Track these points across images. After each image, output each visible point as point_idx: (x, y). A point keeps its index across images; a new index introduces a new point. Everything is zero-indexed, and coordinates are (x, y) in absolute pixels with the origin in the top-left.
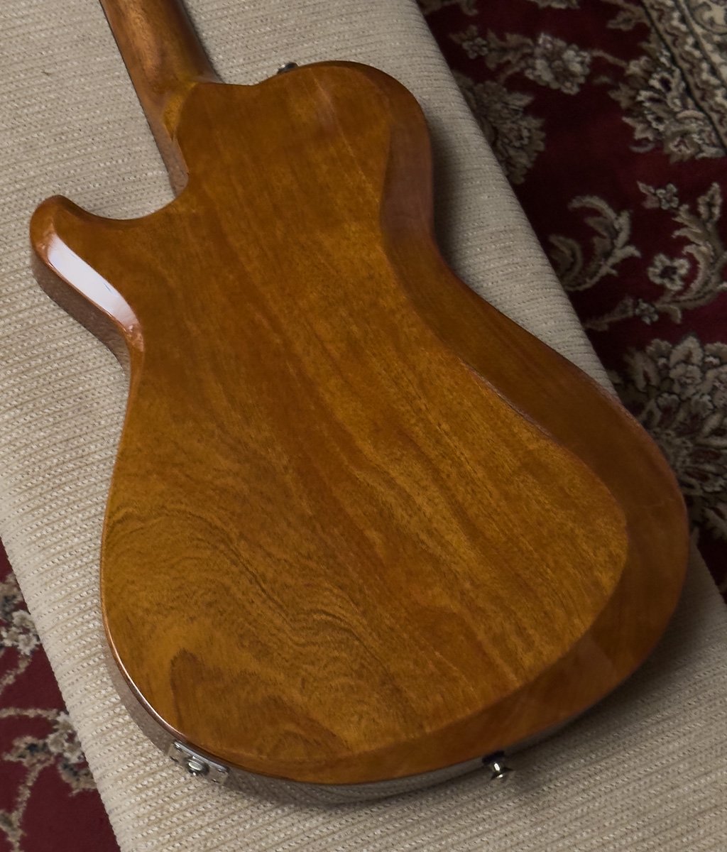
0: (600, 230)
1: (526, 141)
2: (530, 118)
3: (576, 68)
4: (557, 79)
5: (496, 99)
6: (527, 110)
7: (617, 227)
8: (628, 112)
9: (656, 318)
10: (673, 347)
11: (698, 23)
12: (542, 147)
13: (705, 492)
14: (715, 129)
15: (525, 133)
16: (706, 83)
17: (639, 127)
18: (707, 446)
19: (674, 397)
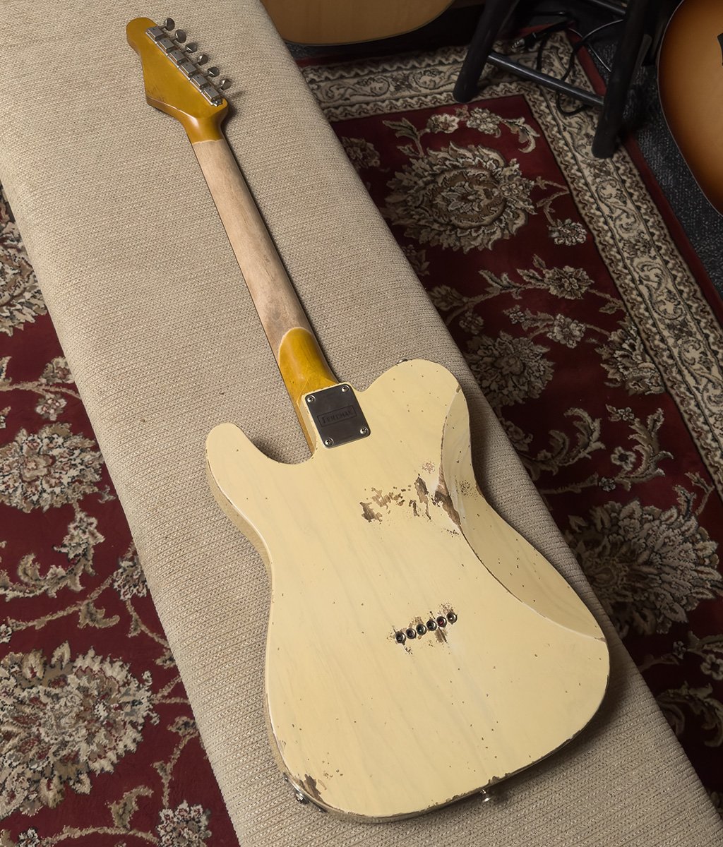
0: (582, 429)
1: (542, 373)
2: (545, 360)
3: (577, 333)
4: (565, 338)
5: (526, 348)
6: (544, 356)
7: (592, 428)
8: (606, 362)
9: (614, 487)
10: (623, 507)
11: (656, 312)
12: (551, 379)
13: (635, 600)
14: (661, 375)
15: (542, 368)
16: (658, 346)
17: (612, 371)
18: (639, 571)
19: (620, 537)
